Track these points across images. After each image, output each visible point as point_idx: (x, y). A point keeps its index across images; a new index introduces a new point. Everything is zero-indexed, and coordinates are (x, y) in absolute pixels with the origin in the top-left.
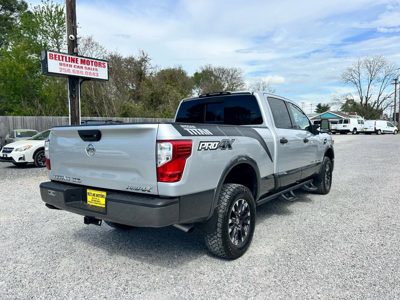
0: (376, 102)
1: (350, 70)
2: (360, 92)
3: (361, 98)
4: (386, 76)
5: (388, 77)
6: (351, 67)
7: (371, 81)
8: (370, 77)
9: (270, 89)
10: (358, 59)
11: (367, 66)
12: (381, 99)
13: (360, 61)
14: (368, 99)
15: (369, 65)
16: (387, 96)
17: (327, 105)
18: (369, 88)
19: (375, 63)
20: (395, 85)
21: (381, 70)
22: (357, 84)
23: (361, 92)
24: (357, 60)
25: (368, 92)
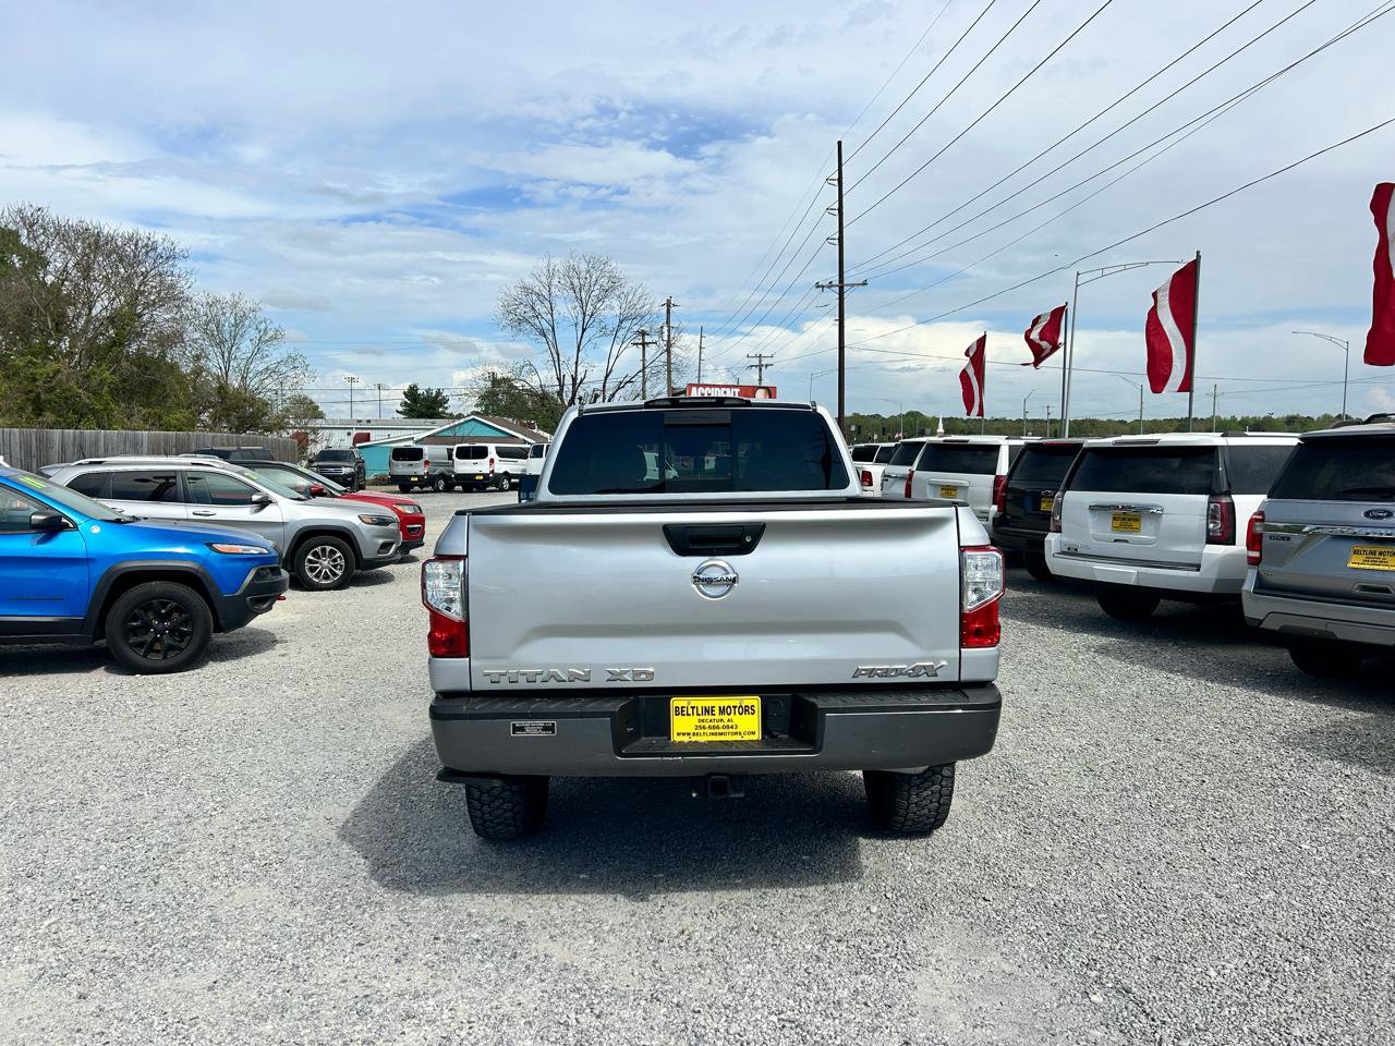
0: (599, 393)
1: (527, 290)
2: (557, 361)
3: (559, 379)
4: (621, 322)
5: (626, 324)
6: (529, 281)
7: (584, 330)
8: (580, 318)
9: (263, 326)
10: (546, 260)
11: (572, 284)
12: (610, 385)
13: (552, 266)
14: (578, 381)
15: (576, 282)
16: (627, 379)
17: (439, 393)
18: (578, 351)
19: (594, 279)
20: (641, 346)
21: (607, 302)
22: (547, 333)
23: (559, 360)
24: (543, 264)
25: (576, 363)
